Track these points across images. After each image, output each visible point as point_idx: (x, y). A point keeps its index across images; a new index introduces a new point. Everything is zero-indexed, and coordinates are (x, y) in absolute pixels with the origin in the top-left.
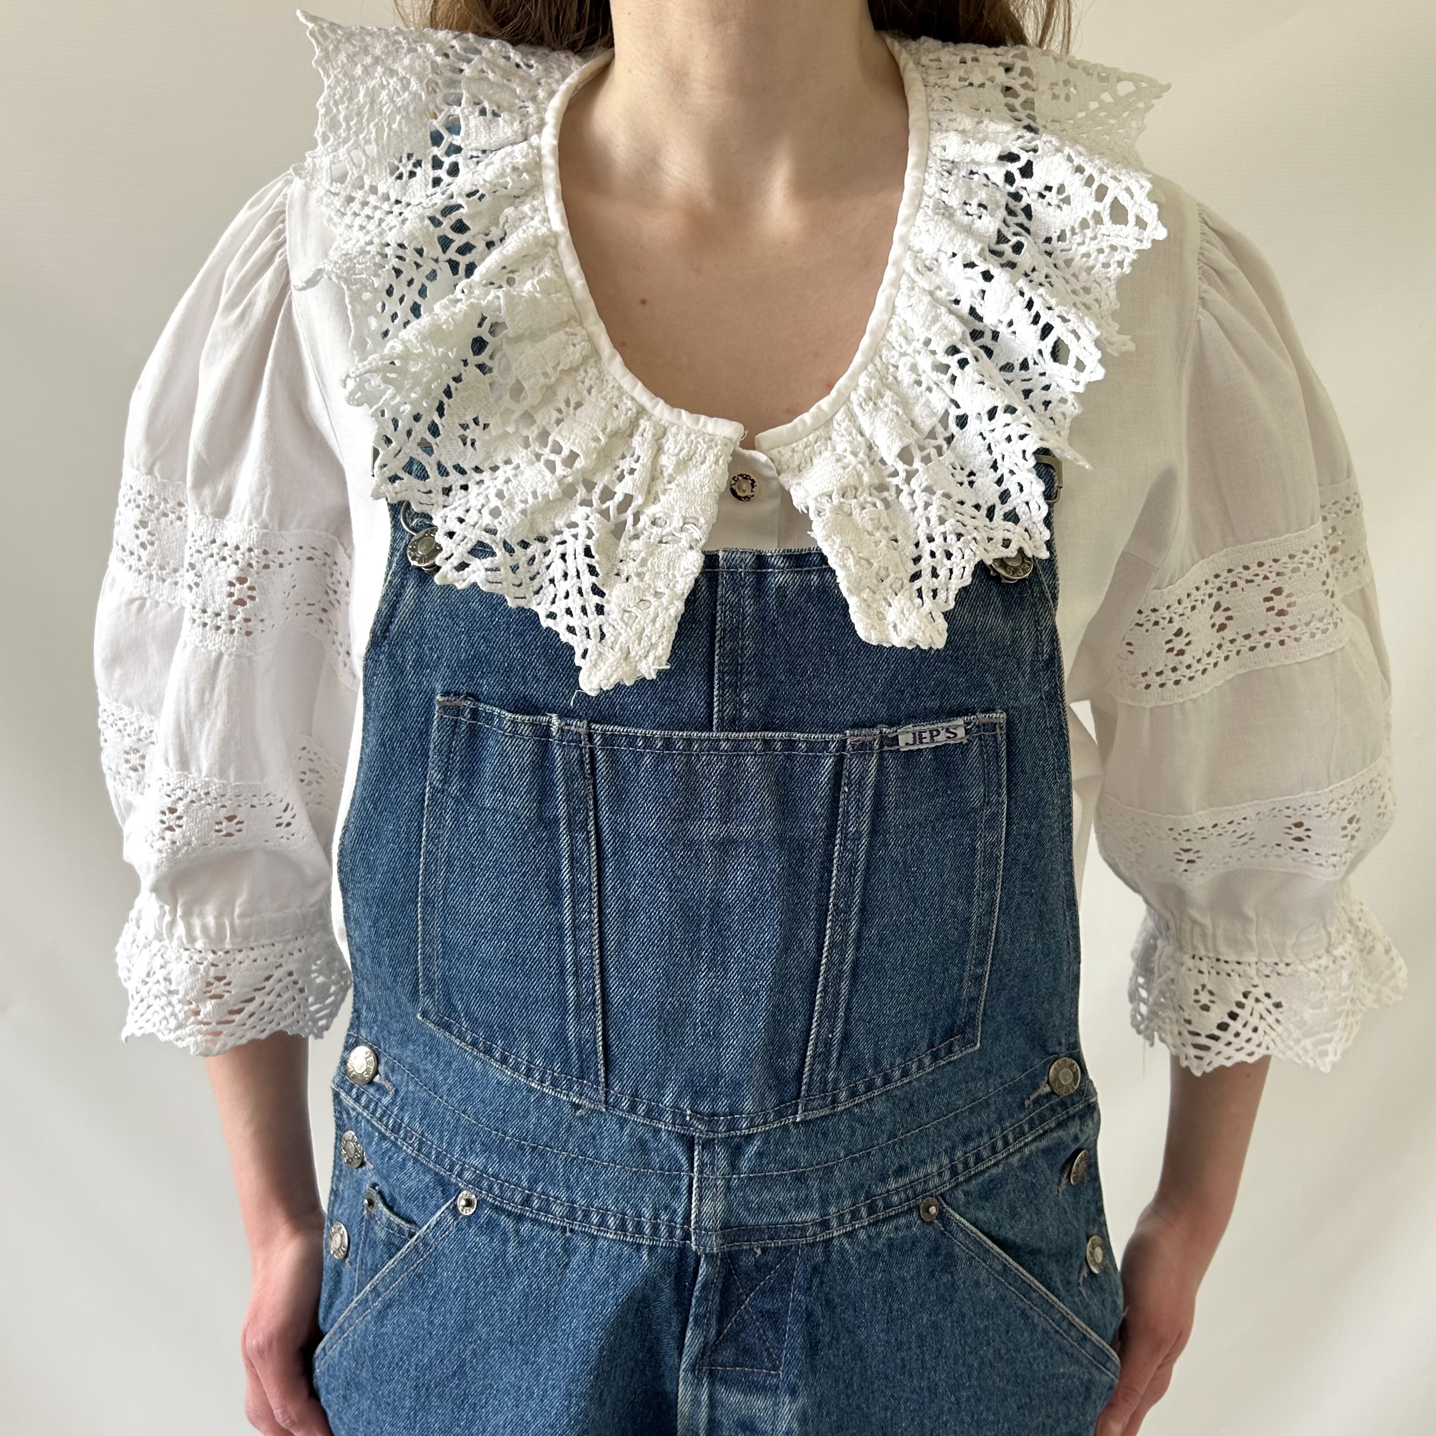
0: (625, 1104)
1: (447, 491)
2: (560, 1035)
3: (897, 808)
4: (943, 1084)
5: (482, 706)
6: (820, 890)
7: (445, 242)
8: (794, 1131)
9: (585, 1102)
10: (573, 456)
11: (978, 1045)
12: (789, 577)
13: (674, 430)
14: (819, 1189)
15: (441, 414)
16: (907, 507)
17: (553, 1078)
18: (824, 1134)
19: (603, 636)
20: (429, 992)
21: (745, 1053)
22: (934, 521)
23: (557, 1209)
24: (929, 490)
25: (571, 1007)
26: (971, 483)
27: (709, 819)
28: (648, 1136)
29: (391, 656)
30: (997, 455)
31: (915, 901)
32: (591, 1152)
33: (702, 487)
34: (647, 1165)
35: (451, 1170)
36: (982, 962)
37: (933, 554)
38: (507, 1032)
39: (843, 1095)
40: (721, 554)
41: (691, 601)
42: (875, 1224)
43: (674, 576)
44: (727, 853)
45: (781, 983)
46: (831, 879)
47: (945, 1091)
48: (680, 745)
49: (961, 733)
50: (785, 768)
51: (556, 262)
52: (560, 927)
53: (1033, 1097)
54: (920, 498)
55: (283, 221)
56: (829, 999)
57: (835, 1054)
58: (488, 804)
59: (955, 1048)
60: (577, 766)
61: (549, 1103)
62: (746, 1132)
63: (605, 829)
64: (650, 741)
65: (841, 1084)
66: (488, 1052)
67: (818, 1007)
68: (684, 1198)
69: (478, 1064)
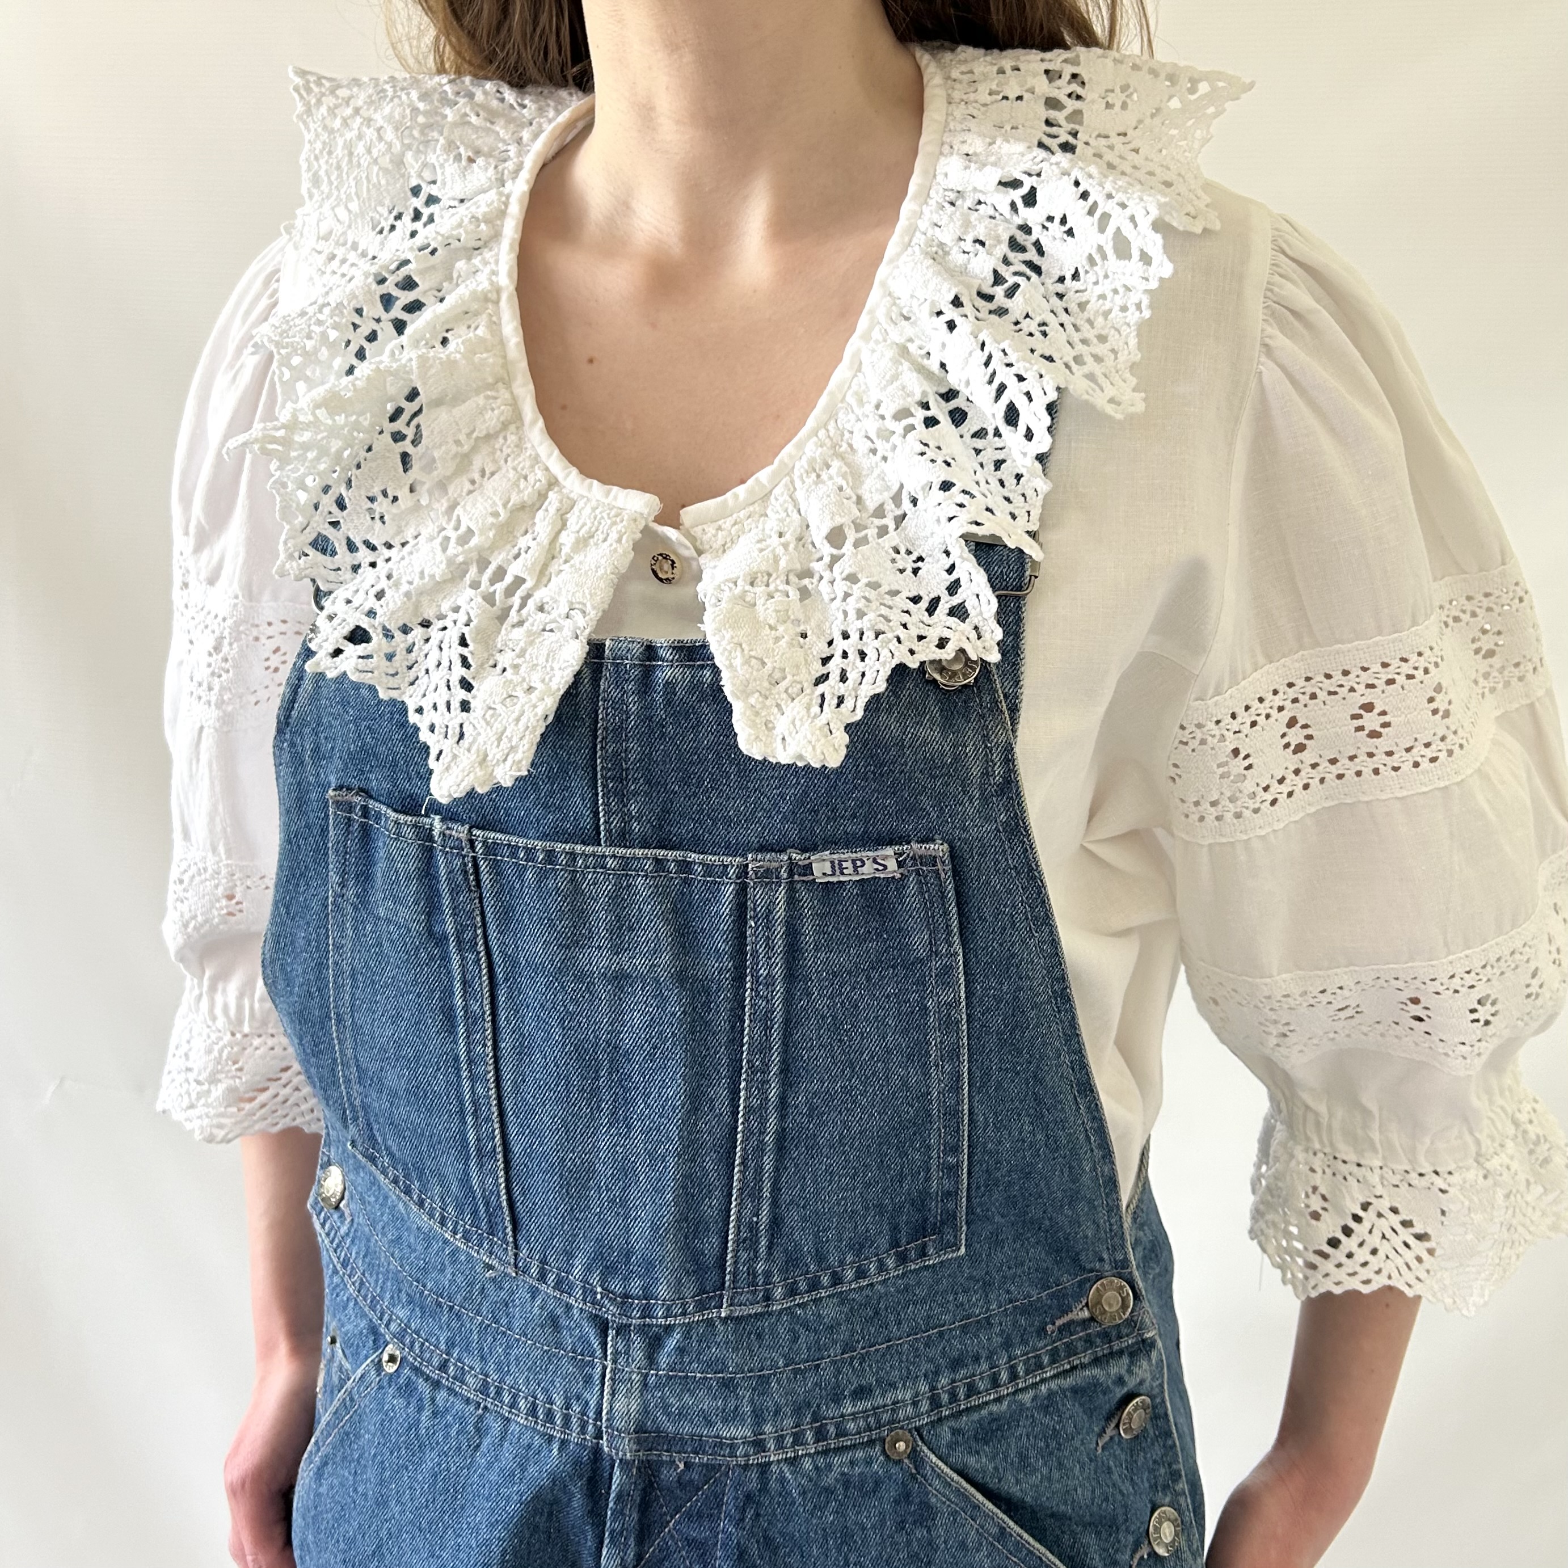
0: (534, 1271)
2: (468, 1184)
3: (817, 950)
4: (921, 1292)
5: (371, 803)
7: (387, 301)
8: (720, 1328)
9: (495, 1263)
10: (469, 533)
11: (963, 1250)
12: (678, 672)
13: (581, 504)
15: (349, 486)
17: (465, 1230)
19: (461, 736)
20: (355, 1119)
23: (471, 1380)
24: (852, 578)
25: (473, 1152)
26: (916, 571)
27: (599, 947)
28: (559, 1311)
31: (851, 1065)
32: (504, 1321)
33: (597, 567)
34: (559, 1345)
35: (381, 1320)
36: (956, 1150)
37: (845, 655)
38: (422, 1175)
41: (572, 695)
43: (552, 669)
44: (620, 990)
47: (924, 1301)
49: (892, 865)
50: (683, 894)
51: (494, 319)
52: (456, 1059)
53: (1059, 1322)
54: (841, 587)
55: (278, 281)
56: (750, 1174)
57: (763, 1242)
58: (382, 912)
59: (931, 1251)
60: (460, 877)
61: (463, 1257)
62: (663, 1322)
63: (496, 952)
64: (530, 853)
65: (775, 1278)
66: (408, 1193)
67: (737, 1184)
68: (597, 1389)
69: (401, 1206)
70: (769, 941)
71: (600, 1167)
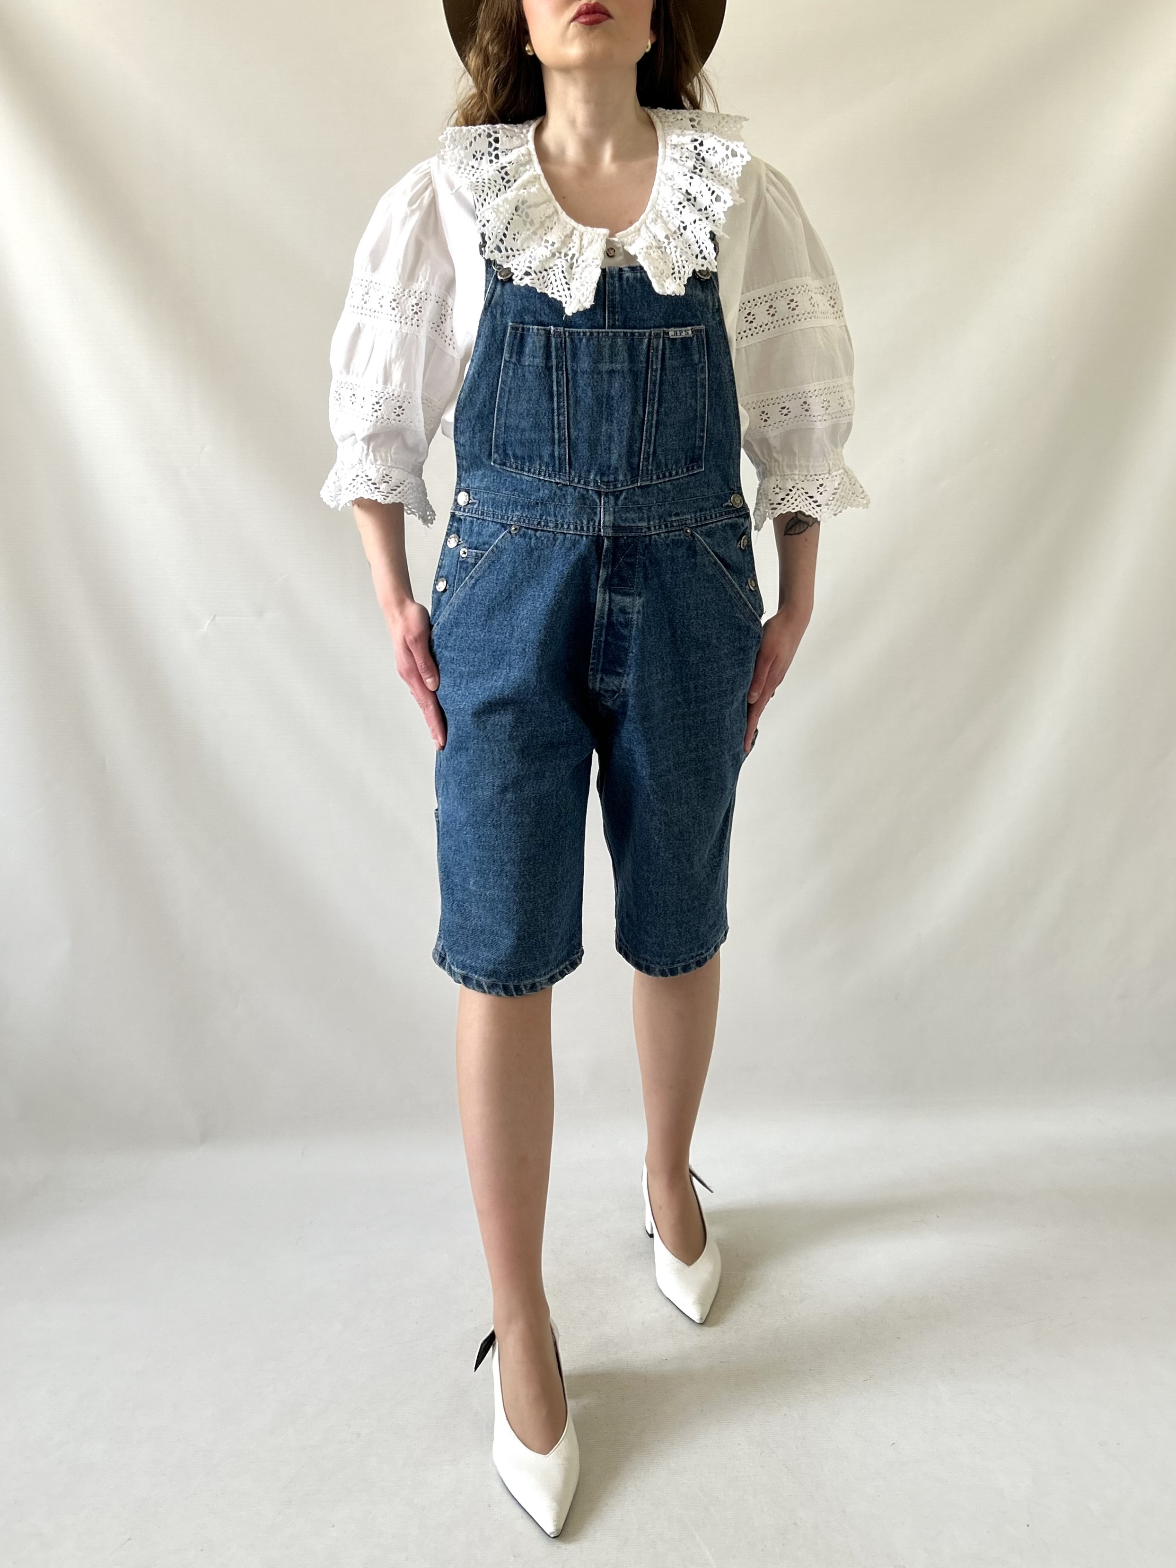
0: (576, 480)
1: (507, 257)
2: (552, 455)
3: (669, 360)
4: (691, 483)
5: (525, 326)
6: (643, 391)
8: (637, 490)
9: (562, 481)
10: (553, 244)
11: (703, 470)
12: (631, 274)
14: (647, 514)
16: (669, 253)
17: (549, 474)
18: (648, 494)
19: (571, 297)
20: (497, 452)
21: (619, 455)
22: (678, 257)
23: (551, 525)
24: (676, 247)
25: (557, 442)
26: (689, 248)
27: (605, 362)
28: (585, 493)
29: (492, 312)
30: (697, 238)
32: (564, 501)
33: (598, 249)
34: (585, 504)
35: (507, 520)
36: (703, 431)
37: (678, 267)
38: (531, 459)
39: (655, 477)
40: (608, 269)
41: (598, 284)
42: (667, 532)
43: (592, 276)
44: (611, 376)
45: (631, 427)
46: (647, 386)
47: (692, 488)
48: (595, 334)
49: (690, 332)
50: (631, 343)
52: (553, 409)
53: (725, 504)
54: (673, 250)
56: (648, 434)
57: (651, 458)
58: (527, 364)
59: (695, 468)
60: (559, 345)
61: (547, 483)
62: (620, 489)
63: (569, 369)
64: (585, 333)
65: (654, 472)
66: (522, 469)
67: (644, 438)
68: (598, 516)
69: (518, 476)
70: (657, 356)
71: (602, 438)
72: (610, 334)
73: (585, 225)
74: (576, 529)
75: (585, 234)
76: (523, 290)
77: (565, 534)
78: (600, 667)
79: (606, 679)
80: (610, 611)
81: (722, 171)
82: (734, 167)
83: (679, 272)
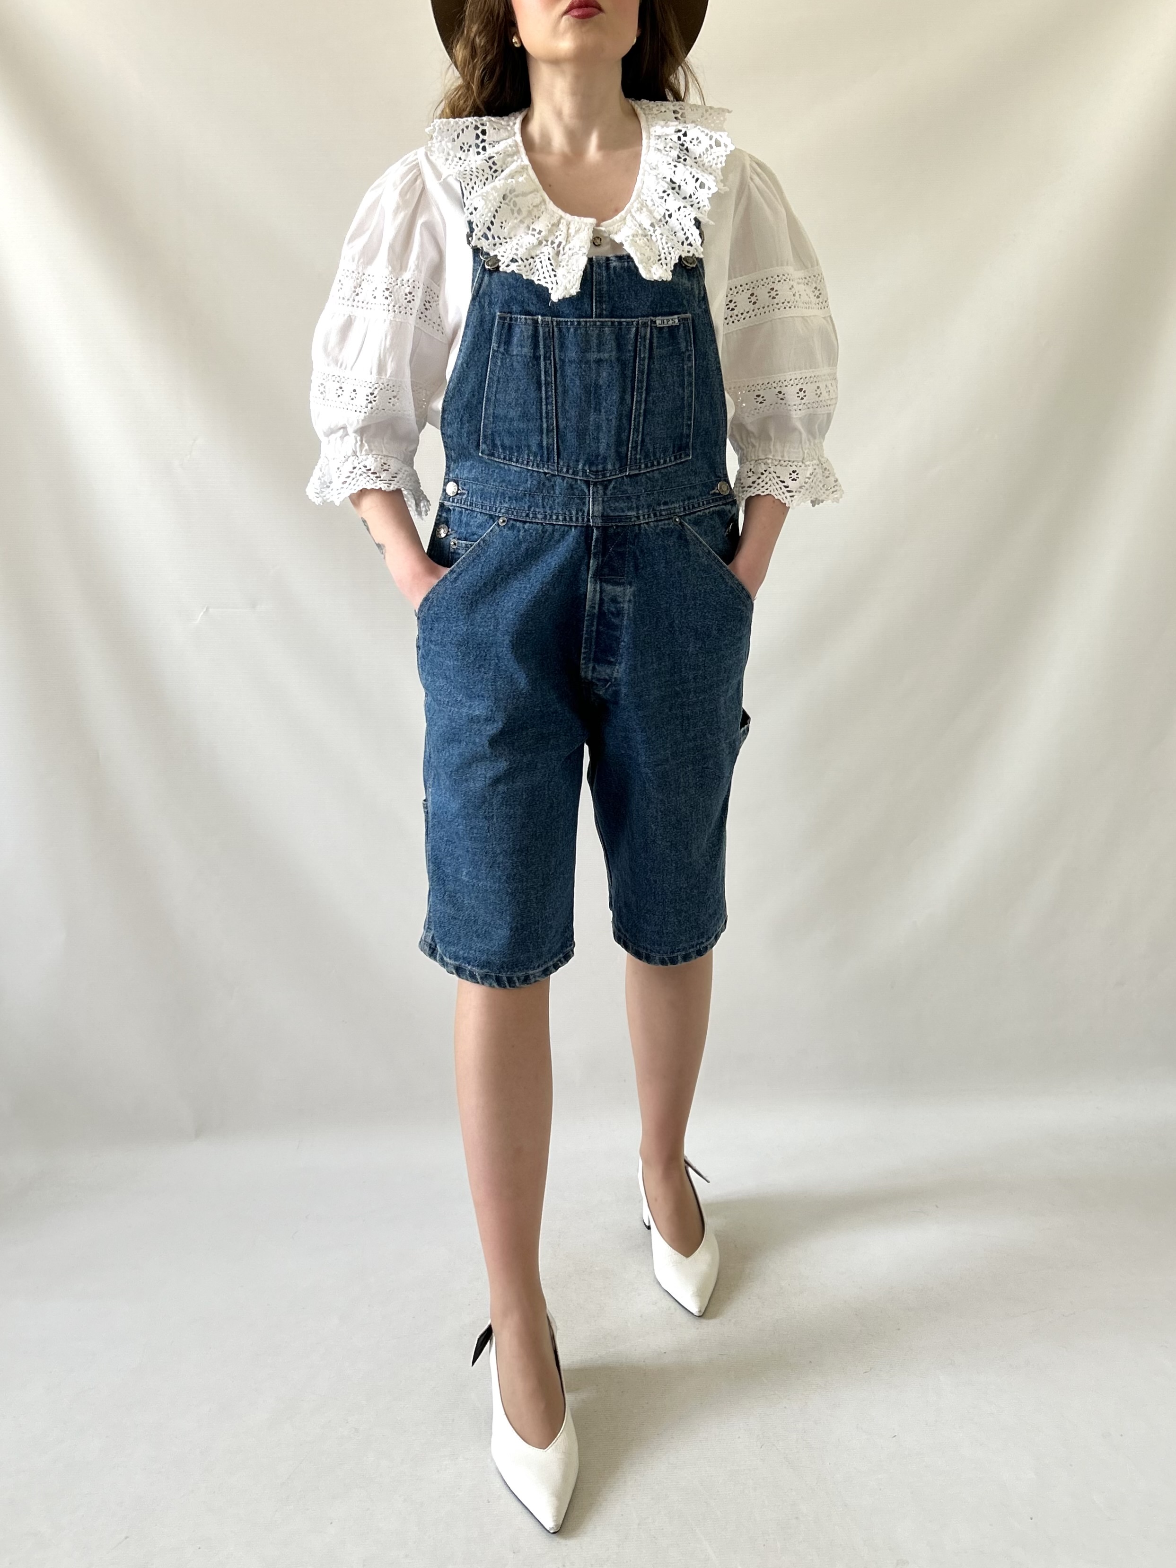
0: (565, 470)
1: (495, 245)
2: (540, 445)
3: (657, 349)
4: (680, 473)
5: (513, 316)
6: (631, 381)
8: (625, 479)
9: (550, 471)
10: (540, 233)
11: (691, 458)
12: (619, 263)
14: (636, 503)
15: (495, 218)
16: (655, 240)
17: (537, 464)
18: (637, 483)
19: (557, 283)
20: (485, 443)
21: (608, 444)
22: (664, 244)
23: (539, 516)
24: (661, 234)
25: (545, 431)
26: (675, 235)
28: (573, 483)
29: (480, 302)
30: (683, 225)
31: (664, 387)
32: (552, 492)
33: (584, 238)
34: (574, 494)
35: (496, 511)
36: (690, 419)
37: (665, 253)
38: (519, 448)
39: (643, 466)
40: (594, 257)
41: (585, 272)
42: (657, 521)
43: (578, 265)
44: (599, 365)
45: (620, 417)
46: (635, 375)
47: (680, 476)
48: (583, 324)
49: (677, 321)
50: (619, 332)
51: (528, 173)
52: (541, 398)
53: (713, 490)
54: (659, 237)
56: (636, 423)
57: (639, 448)
58: (515, 353)
59: (683, 456)
60: (547, 334)
61: (535, 474)
62: (609, 478)
63: (557, 359)
64: (572, 323)
65: (642, 461)
66: (511, 460)
67: (632, 427)
68: (587, 506)
69: (506, 467)
70: (645, 345)
71: (590, 428)
72: (598, 323)
73: (572, 214)
74: (565, 519)
75: (572, 223)
76: (510, 280)
77: (554, 525)
78: (592, 656)
79: (598, 668)
80: (601, 600)
81: (706, 161)
82: (718, 157)
83: (666, 259)
